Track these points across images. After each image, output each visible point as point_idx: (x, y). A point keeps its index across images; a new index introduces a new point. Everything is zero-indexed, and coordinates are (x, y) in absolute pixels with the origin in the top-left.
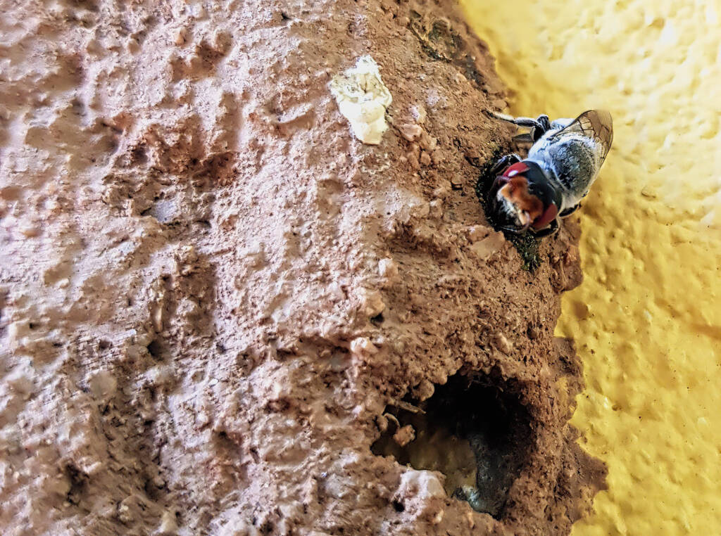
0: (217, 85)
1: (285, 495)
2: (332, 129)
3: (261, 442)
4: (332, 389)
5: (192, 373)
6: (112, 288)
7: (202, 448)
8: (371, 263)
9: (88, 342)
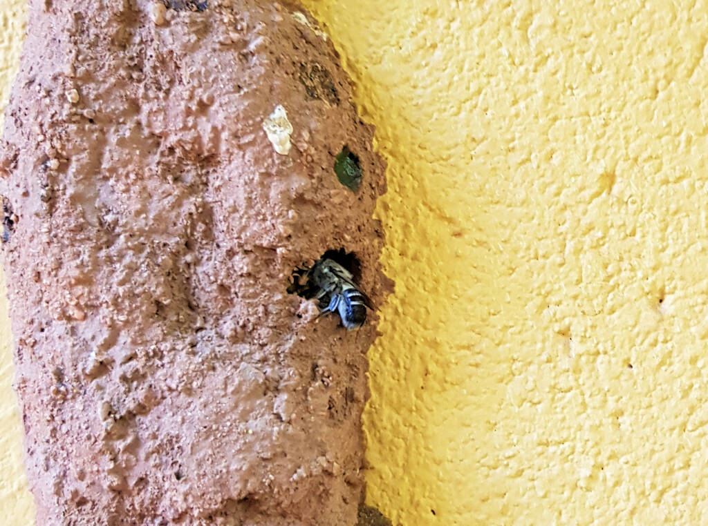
0: (208, 121)
1: (251, 313)
2: (265, 147)
3: (239, 290)
4: (269, 267)
5: (206, 257)
6: (166, 218)
7: (213, 291)
9: (158, 243)
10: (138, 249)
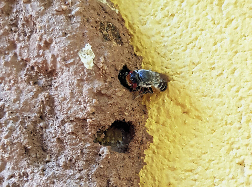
0: (50, 52)
1: (74, 153)
2: (80, 66)
3: (68, 141)
4: (84, 129)
5: (51, 124)
6: (29, 103)
7: (54, 142)
8: (91, 100)
9: (26, 116)
10: (15, 120)
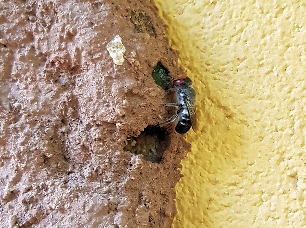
0: (74, 45)
2: (108, 61)
4: (112, 134)
5: (74, 129)
8: (121, 101)
10: (33, 124)
